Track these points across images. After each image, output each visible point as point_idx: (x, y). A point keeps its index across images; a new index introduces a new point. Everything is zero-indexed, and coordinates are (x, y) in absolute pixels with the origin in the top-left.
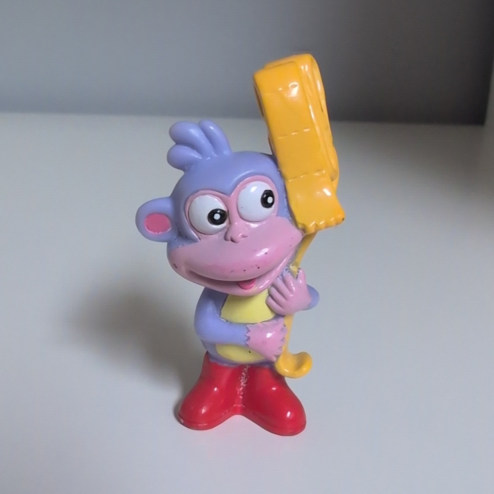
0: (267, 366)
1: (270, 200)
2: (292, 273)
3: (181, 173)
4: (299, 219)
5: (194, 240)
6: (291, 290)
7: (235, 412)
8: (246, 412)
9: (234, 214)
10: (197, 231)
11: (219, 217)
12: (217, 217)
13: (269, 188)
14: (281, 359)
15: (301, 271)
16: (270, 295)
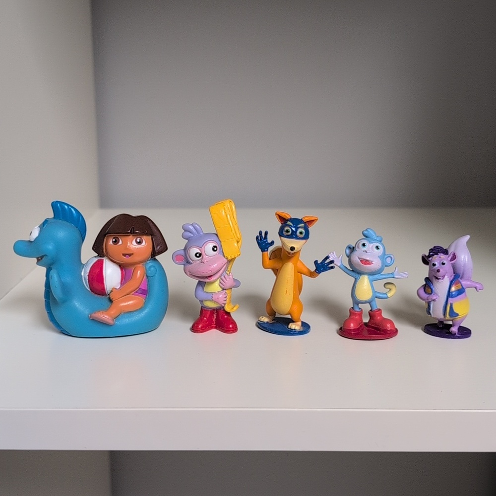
0: (222, 309)
1: (215, 249)
2: (227, 274)
3: (187, 241)
4: (225, 255)
5: (192, 264)
6: (227, 280)
7: (212, 328)
8: (216, 328)
9: (203, 254)
10: (192, 260)
11: (199, 255)
12: (198, 255)
13: (215, 245)
14: (226, 305)
15: (231, 274)
16: (220, 282)
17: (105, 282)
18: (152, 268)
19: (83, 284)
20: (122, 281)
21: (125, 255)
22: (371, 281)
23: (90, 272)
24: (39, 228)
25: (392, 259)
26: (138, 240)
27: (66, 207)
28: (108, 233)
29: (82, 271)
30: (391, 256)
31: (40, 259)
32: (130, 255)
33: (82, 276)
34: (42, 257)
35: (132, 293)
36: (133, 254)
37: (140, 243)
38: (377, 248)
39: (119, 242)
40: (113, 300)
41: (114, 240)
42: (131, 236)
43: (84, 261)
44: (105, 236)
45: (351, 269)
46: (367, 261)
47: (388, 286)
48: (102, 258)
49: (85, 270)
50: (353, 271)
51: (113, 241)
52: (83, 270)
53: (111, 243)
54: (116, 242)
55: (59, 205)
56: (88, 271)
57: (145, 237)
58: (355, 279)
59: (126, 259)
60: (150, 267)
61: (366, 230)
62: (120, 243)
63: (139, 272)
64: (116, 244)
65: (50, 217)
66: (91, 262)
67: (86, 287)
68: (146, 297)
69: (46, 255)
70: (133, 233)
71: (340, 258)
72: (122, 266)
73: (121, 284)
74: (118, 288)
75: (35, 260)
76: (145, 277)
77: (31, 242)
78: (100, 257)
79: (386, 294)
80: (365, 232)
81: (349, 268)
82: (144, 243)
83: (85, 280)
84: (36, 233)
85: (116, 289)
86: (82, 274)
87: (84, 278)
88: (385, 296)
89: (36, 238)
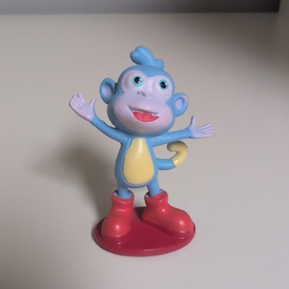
22: (151, 147)
25: (184, 102)
30: (184, 97)
38: (163, 85)
45: (114, 127)
46: (146, 113)
47: (174, 147)
50: (117, 129)
58: (122, 144)
61: (136, 50)
71: (92, 105)
79: (171, 160)
80: (136, 55)
81: (109, 123)
88: (170, 165)
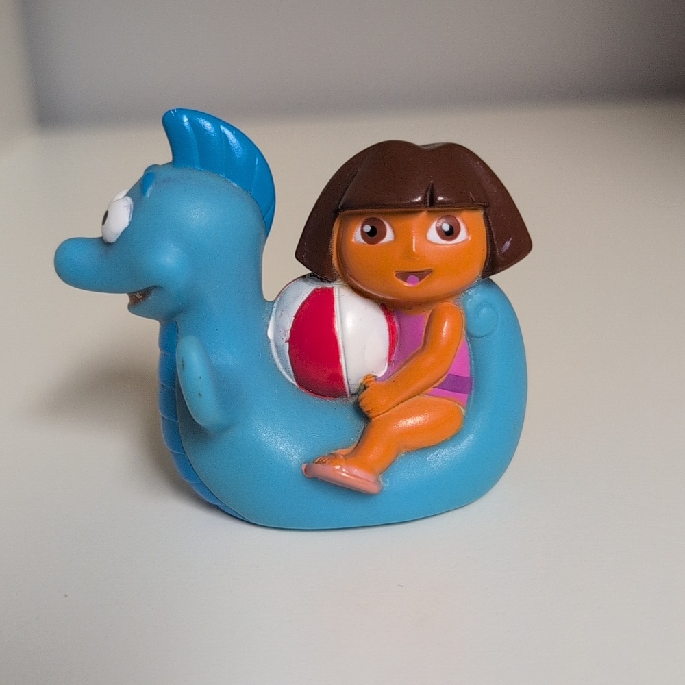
17: (342, 360)
18: (484, 311)
19: (275, 364)
20: (391, 353)
21: (404, 276)
23: (292, 332)
24: (129, 199)
26: (446, 227)
27: (208, 125)
28: (345, 208)
29: (268, 326)
31: (138, 296)
32: (421, 275)
33: (269, 341)
34: (145, 293)
35: (428, 391)
36: (430, 271)
37: (451, 234)
39: (384, 235)
40: (370, 415)
41: (367, 228)
42: (424, 214)
43: (269, 293)
44: (336, 213)
48: (328, 285)
49: (276, 322)
51: (363, 232)
52: (271, 322)
53: (357, 237)
54: (374, 235)
55: (185, 119)
56: (289, 326)
57: (465, 214)
59: (408, 288)
60: (480, 306)
62: (389, 236)
63: (446, 323)
64: (376, 242)
65: (160, 163)
66: (296, 298)
67: (284, 373)
68: (469, 399)
69: (155, 287)
70: (431, 204)
72: (390, 308)
73: (390, 361)
74: (381, 374)
75: (125, 299)
76: (464, 337)
77: (108, 244)
78: (322, 280)
82: (463, 236)
83: (279, 352)
84: (121, 218)
85: (376, 378)
86: (270, 334)
87: (276, 346)
89: (123, 233)
